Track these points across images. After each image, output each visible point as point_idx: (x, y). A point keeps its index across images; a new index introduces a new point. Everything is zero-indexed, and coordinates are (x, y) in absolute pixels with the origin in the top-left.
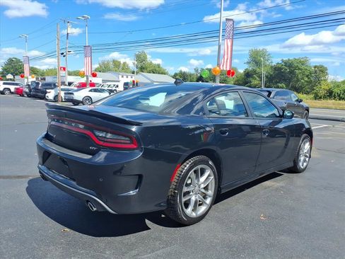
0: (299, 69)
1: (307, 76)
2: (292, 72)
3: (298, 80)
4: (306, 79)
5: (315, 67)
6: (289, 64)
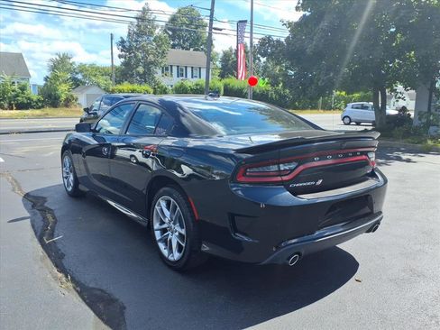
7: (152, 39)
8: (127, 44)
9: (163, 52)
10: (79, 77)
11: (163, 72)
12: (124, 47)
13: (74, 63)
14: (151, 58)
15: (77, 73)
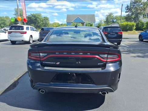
0: (38, 18)
1: (42, 21)
2: (36, 19)
3: (39, 23)
4: (42, 22)
5: (44, 17)
6: (34, 16)
7: (140, 4)
8: (129, 7)
9: (145, 9)
10: (115, 20)
11: (143, 17)
12: (128, 8)
13: (114, 16)
14: (139, 11)
15: (114, 19)
